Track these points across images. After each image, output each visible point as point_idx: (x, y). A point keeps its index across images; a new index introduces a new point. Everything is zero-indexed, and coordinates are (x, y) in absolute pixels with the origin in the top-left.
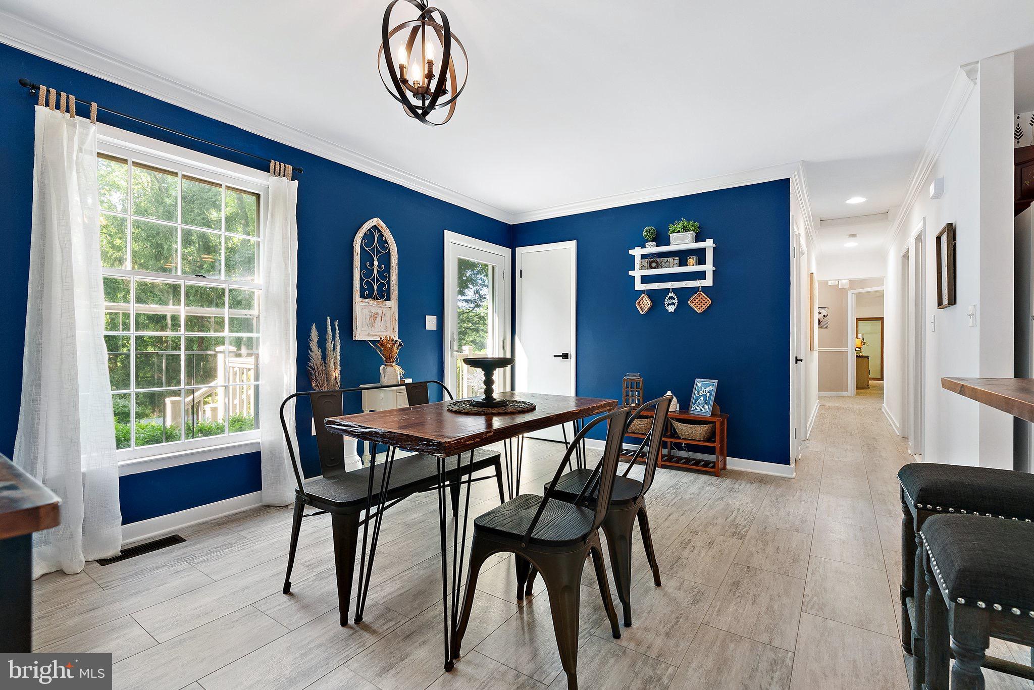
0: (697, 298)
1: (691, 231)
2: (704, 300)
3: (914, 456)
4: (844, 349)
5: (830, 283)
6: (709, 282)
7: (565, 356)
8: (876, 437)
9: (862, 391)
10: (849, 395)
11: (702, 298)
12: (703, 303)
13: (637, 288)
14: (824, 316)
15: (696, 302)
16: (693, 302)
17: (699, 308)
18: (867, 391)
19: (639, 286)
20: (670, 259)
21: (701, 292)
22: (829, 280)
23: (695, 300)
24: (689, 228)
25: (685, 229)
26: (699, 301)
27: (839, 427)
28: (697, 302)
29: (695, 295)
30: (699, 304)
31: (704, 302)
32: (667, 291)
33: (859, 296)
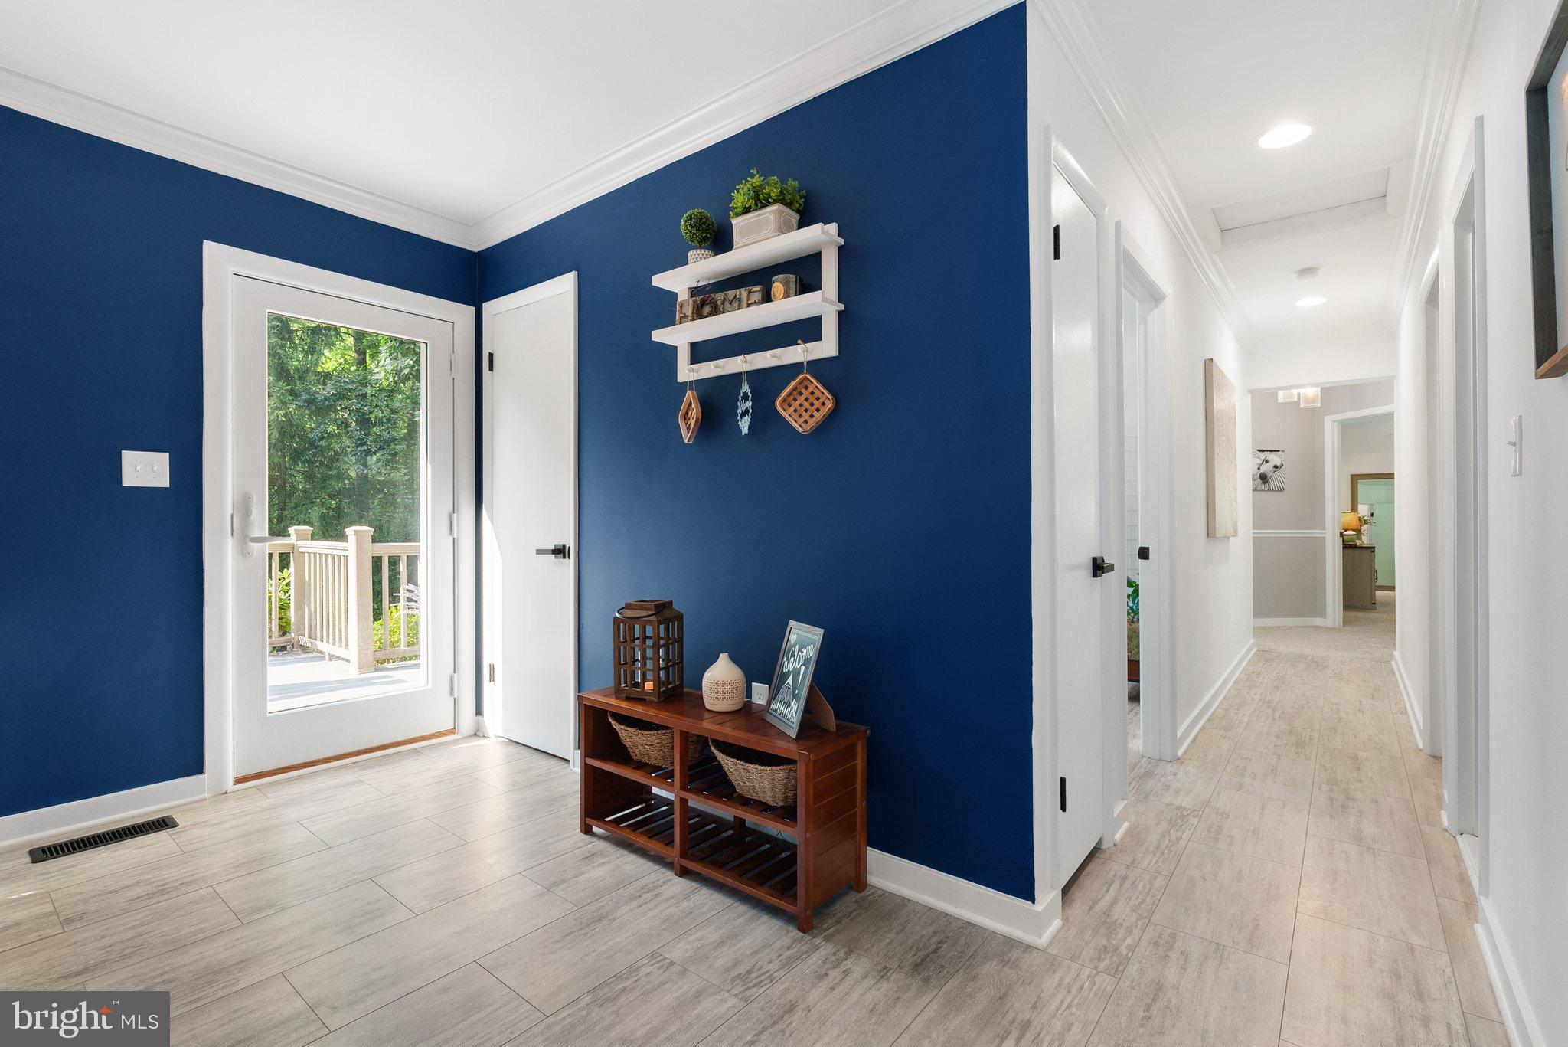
0: (801, 394)
1: (775, 202)
2: (818, 399)
3: (1458, 837)
4: (1316, 533)
5: (1281, 396)
6: (827, 346)
7: (560, 551)
8: (1361, 754)
9: (1361, 614)
10: (1330, 624)
11: (812, 393)
12: (814, 407)
13: (681, 379)
14: (1276, 467)
15: (798, 403)
16: (790, 405)
17: (806, 422)
18: (1372, 615)
19: (686, 372)
20: (743, 292)
21: (808, 376)
22: (1281, 388)
23: (795, 400)
24: (769, 194)
25: (760, 201)
26: (807, 399)
27: (1277, 715)
28: (801, 405)
29: (793, 384)
30: (806, 411)
31: (817, 404)
32: (736, 378)
33: (1348, 429)
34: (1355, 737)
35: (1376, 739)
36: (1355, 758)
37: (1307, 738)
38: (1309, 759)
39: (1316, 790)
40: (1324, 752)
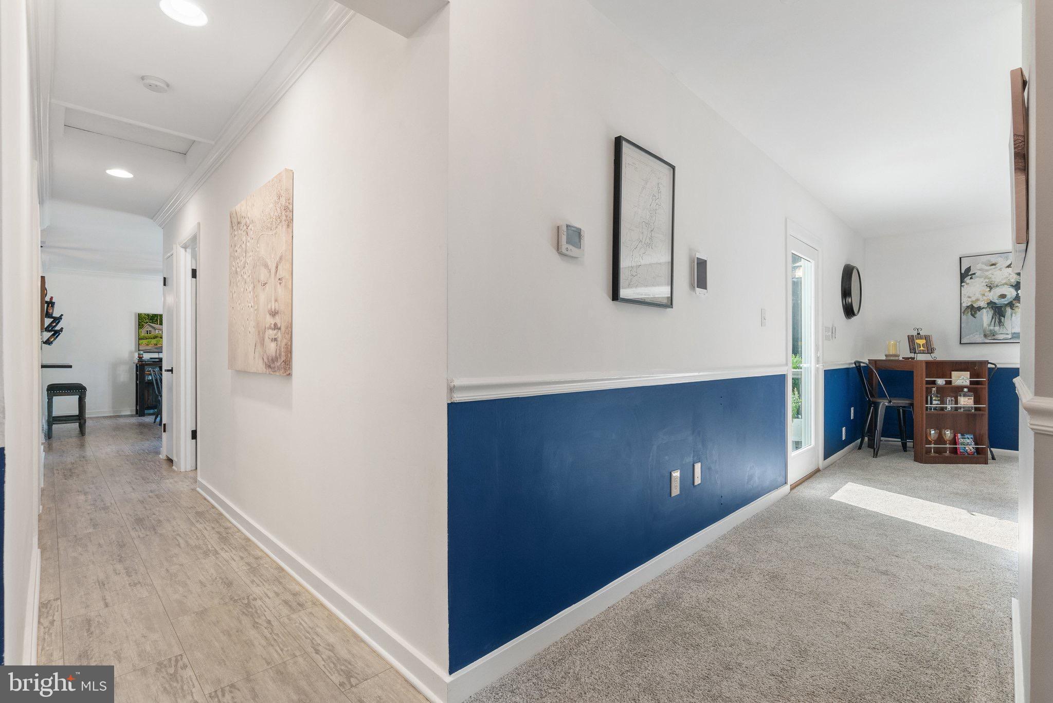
34: (99, 544)
35: (80, 549)
36: (95, 526)
37: (137, 528)
38: (126, 514)
39: (113, 502)
40: (118, 522)
